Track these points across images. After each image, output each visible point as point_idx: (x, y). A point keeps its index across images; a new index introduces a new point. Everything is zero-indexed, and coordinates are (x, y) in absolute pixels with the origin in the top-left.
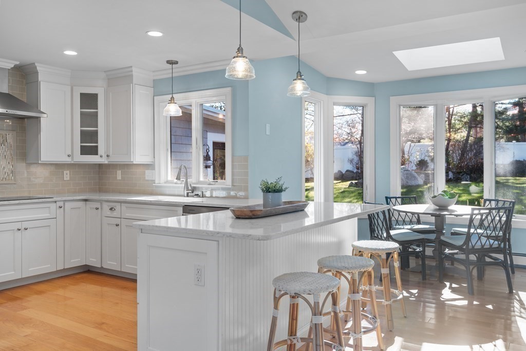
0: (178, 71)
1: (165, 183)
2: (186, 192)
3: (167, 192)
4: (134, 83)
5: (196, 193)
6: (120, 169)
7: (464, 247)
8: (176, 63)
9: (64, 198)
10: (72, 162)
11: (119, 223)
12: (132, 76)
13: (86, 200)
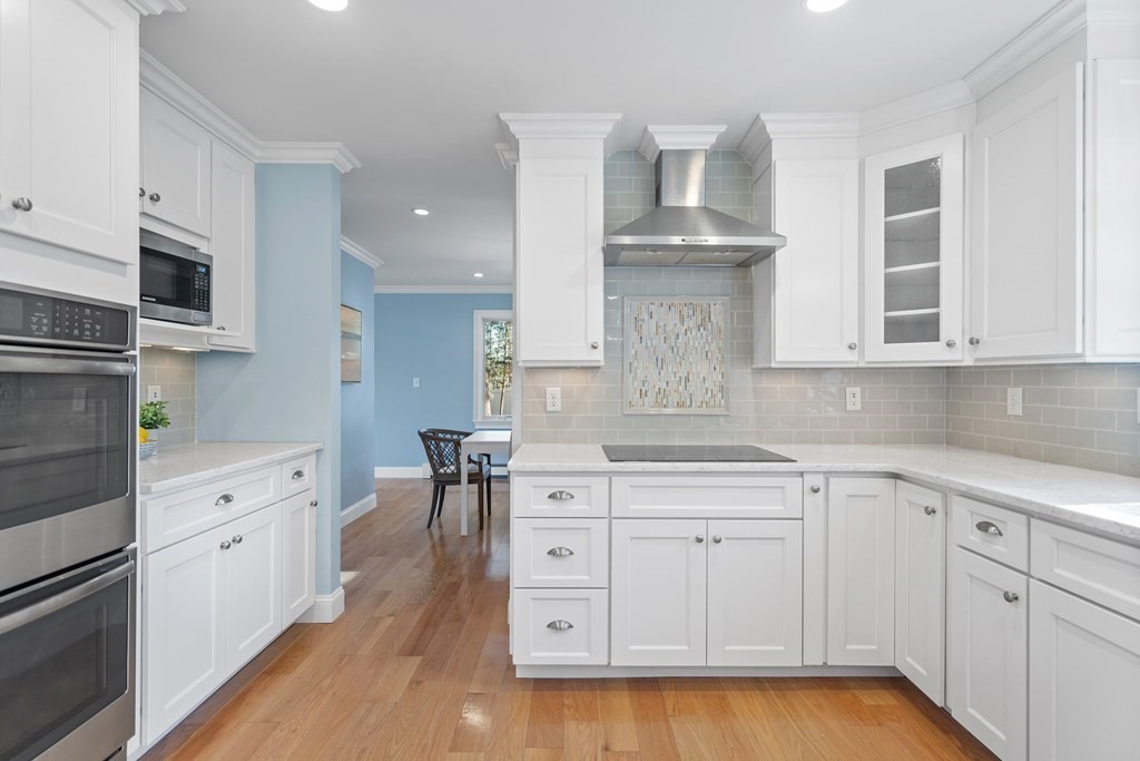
6: (1017, 385)
9: (827, 466)
10: (862, 365)
11: (1020, 592)
13: (896, 476)
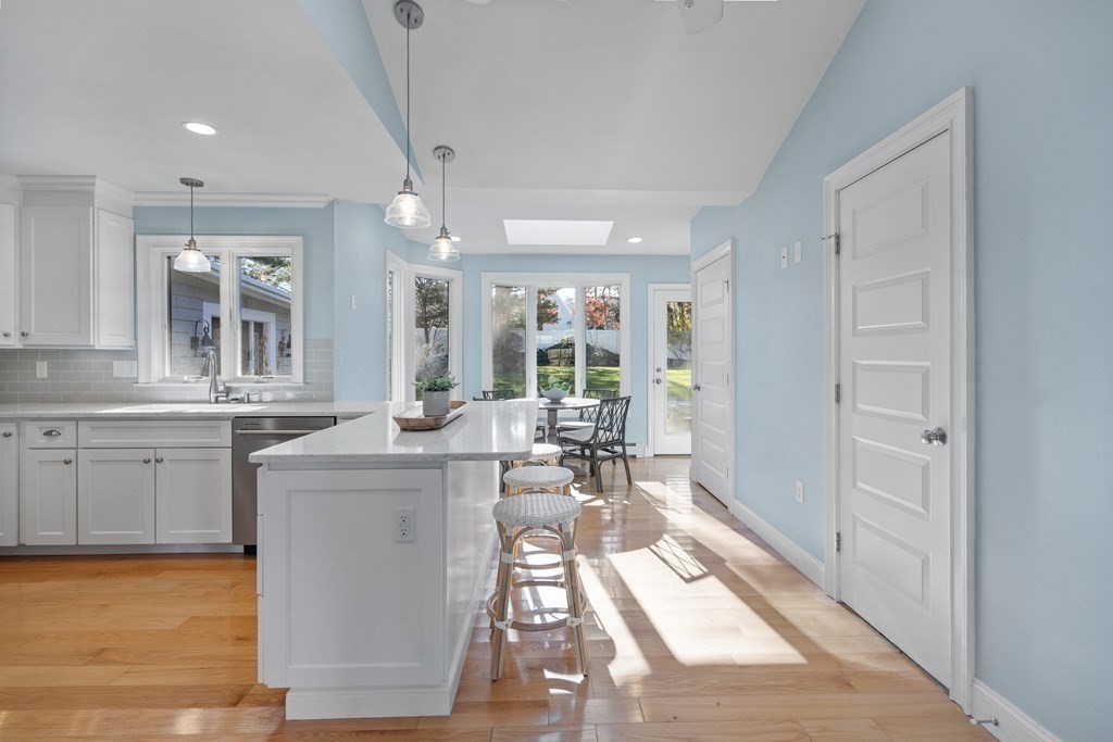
0: (201, 198)
1: (160, 382)
2: (213, 396)
3: (167, 398)
4: (96, 206)
5: (232, 396)
6: (43, 360)
7: (592, 442)
8: (200, 184)
11: (73, 458)
12: (92, 193)
